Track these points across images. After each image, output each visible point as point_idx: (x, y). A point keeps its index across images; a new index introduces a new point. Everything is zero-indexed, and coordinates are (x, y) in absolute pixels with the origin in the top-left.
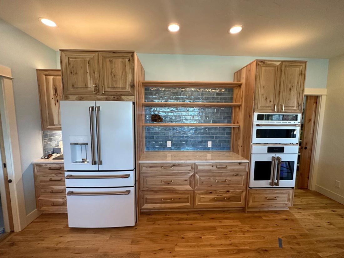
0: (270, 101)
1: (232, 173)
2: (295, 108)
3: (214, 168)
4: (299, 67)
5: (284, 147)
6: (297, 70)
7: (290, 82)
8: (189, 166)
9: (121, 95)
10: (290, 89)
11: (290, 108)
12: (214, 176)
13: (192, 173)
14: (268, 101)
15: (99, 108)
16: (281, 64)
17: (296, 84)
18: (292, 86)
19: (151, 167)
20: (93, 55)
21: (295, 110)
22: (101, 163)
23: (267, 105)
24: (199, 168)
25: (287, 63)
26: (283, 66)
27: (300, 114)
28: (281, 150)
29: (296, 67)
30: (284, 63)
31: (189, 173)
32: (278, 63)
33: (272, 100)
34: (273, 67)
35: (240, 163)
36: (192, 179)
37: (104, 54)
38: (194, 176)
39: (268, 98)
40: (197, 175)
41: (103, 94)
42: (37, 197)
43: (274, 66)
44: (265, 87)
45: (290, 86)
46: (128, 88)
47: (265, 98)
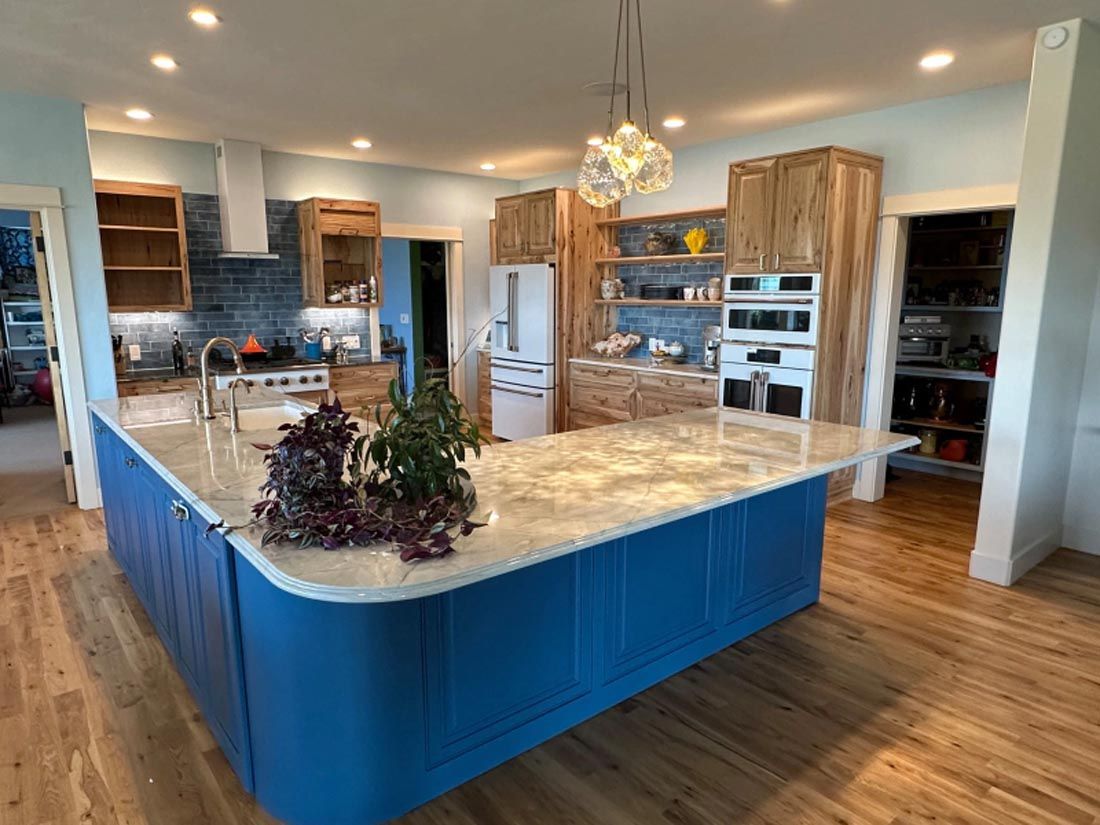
0: (756, 248)
1: (692, 400)
2: (810, 261)
3: (663, 385)
4: (815, 162)
5: (779, 352)
6: (812, 172)
7: (796, 201)
8: (628, 375)
9: (544, 254)
10: (796, 218)
11: (799, 262)
12: (664, 400)
13: (632, 391)
14: (752, 247)
15: (517, 274)
16: (777, 163)
17: (808, 202)
18: (800, 211)
19: (583, 371)
20: (520, 201)
21: (808, 265)
22: (517, 350)
23: (750, 257)
24: (645, 381)
25: (788, 159)
26: (781, 166)
27: (819, 275)
28: (774, 357)
29: (809, 163)
30: (781, 161)
31: (628, 388)
32: (769, 164)
33: (760, 245)
34: (762, 172)
35: (704, 380)
36: (632, 401)
37: (530, 197)
38: (634, 395)
39: (751, 243)
40: (639, 395)
41: (528, 254)
42: (479, 397)
43: (762, 170)
44: (746, 218)
45: (795, 209)
46: (550, 245)
47: (745, 243)
